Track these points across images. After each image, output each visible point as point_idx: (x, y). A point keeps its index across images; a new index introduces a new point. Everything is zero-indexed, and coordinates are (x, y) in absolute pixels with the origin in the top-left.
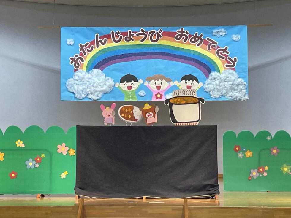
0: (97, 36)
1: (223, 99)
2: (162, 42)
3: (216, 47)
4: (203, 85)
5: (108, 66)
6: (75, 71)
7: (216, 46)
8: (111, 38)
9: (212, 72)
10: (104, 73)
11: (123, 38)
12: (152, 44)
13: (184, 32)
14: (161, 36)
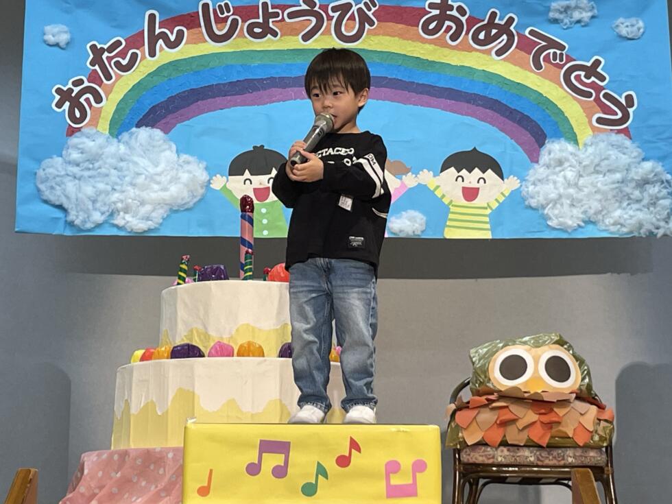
0: (152, 17)
1: (590, 232)
2: (376, 42)
3: (561, 60)
4: (519, 185)
5: (188, 119)
6: (71, 132)
7: (561, 55)
8: (200, 26)
10: (171, 140)
11: (243, 26)
13: (451, 8)
14: (373, 21)
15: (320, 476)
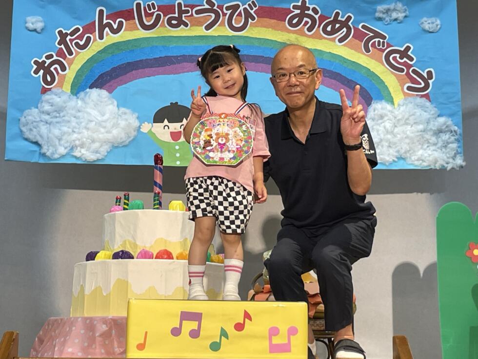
0: (101, 12)
1: (401, 165)
2: (256, 32)
3: (383, 46)
5: (126, 83)
6: (44, 91)
7: (384, 42)
8: (135, 19)
9: (376, 101)
10: (114, 98)
11: (164, 19)
12: (232, 36)
13: (308, 9)
14: (254, 17)
15: (222, 337)
